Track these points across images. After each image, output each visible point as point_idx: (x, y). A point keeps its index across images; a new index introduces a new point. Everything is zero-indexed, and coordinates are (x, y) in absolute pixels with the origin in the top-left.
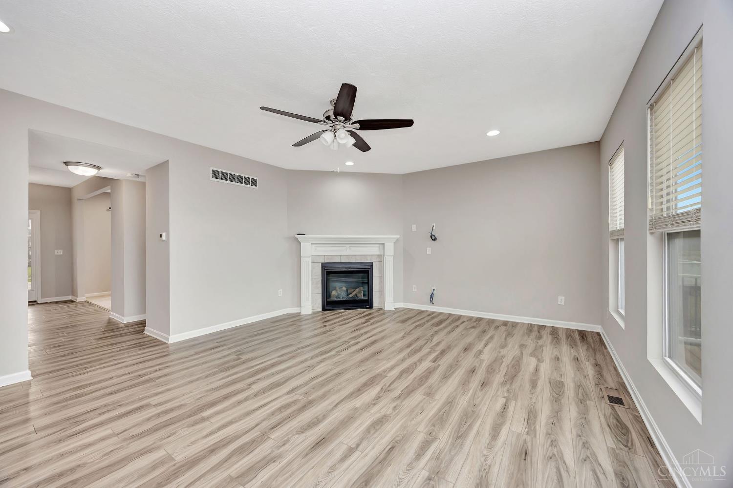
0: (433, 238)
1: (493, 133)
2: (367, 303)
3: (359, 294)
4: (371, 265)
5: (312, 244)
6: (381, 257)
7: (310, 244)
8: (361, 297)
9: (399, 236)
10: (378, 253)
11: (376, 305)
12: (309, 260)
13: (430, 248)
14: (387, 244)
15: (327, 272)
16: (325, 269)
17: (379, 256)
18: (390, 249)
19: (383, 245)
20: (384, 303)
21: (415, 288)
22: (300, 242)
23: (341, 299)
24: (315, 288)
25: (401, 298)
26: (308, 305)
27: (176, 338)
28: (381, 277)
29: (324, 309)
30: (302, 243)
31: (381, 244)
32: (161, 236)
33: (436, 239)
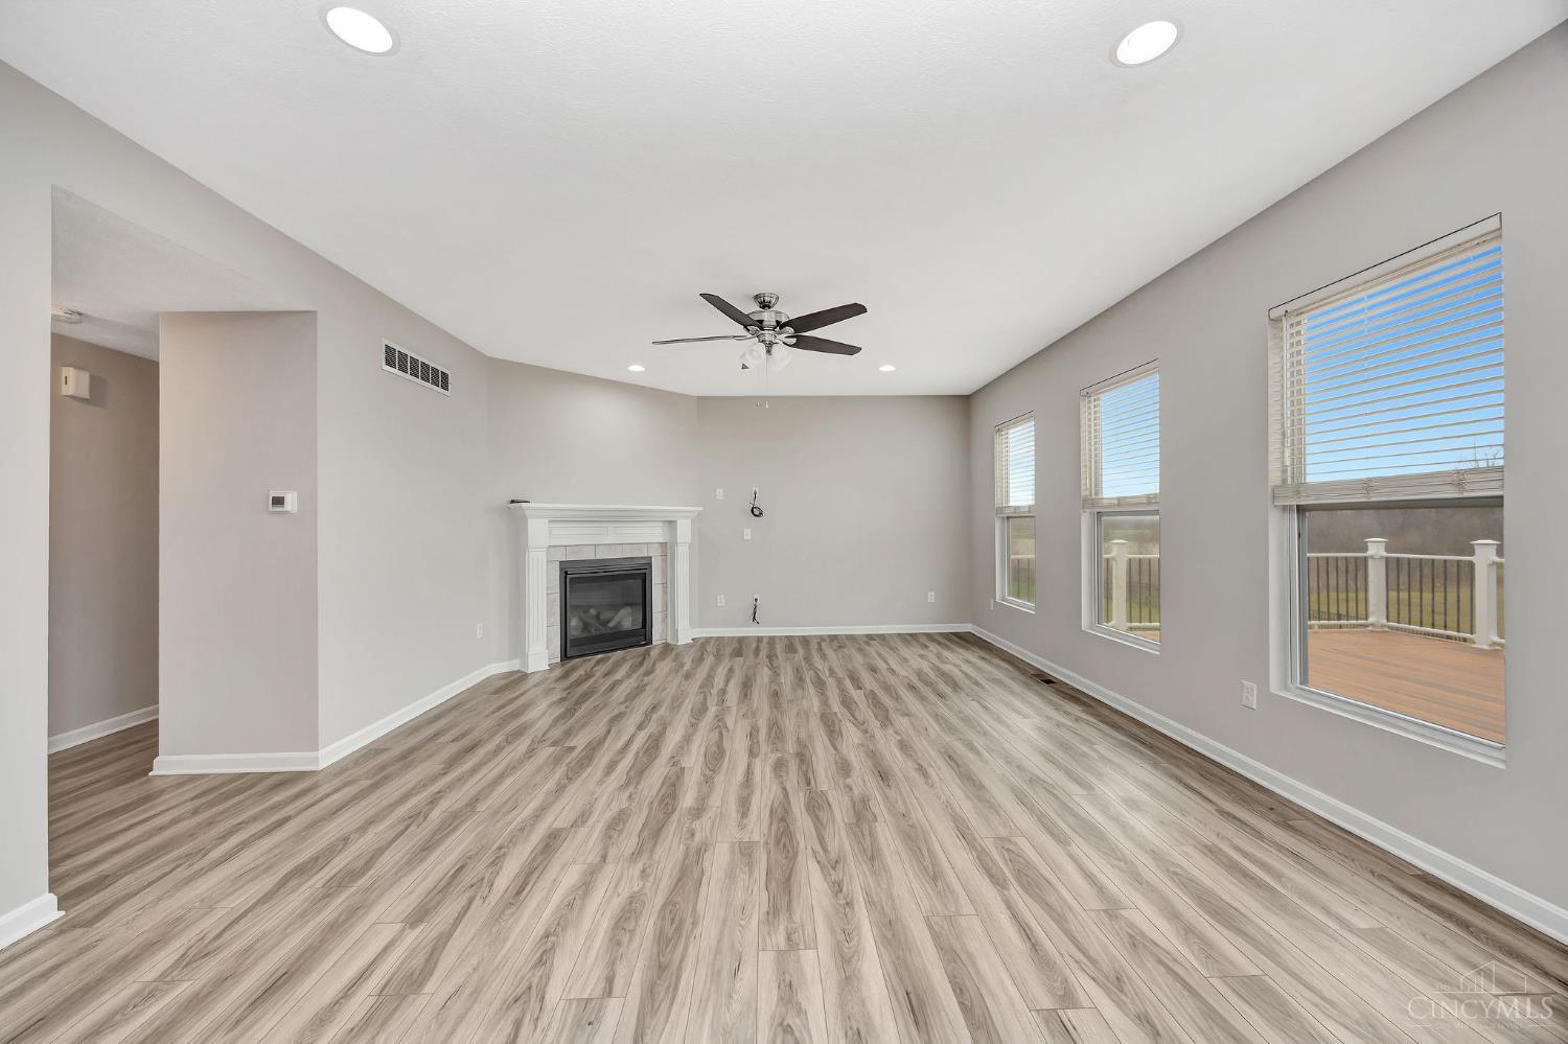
0: (756, 512)
1: (887, 368)
2: (640, 636)
3: (626, 620)
4: (648, 562)
5: (550, 521)
6: (667, 549)
7: (547, 521)
8: (628, 624)
9: (701, 509)
10: (661, 539)
11: (657, 638)
12: (543, 556)
13: (749, 530)
14: (680, 523)
15: (571, 579)
16: (566, 573)
17: (663, 545)
18: (684, 531)
19: (671, 524)
20: (675, 632)
21: (721, 601)
22: (525, 518)
23: (593, 632)
24: (549, 613)
25: (697, 621)
26: (541, 651)
27: (330, 753)
28: (665, 584)
29: (565, 656)
30: (529, 521)
31: (670, 522)
32: (278, 501)
33: (760, 514)
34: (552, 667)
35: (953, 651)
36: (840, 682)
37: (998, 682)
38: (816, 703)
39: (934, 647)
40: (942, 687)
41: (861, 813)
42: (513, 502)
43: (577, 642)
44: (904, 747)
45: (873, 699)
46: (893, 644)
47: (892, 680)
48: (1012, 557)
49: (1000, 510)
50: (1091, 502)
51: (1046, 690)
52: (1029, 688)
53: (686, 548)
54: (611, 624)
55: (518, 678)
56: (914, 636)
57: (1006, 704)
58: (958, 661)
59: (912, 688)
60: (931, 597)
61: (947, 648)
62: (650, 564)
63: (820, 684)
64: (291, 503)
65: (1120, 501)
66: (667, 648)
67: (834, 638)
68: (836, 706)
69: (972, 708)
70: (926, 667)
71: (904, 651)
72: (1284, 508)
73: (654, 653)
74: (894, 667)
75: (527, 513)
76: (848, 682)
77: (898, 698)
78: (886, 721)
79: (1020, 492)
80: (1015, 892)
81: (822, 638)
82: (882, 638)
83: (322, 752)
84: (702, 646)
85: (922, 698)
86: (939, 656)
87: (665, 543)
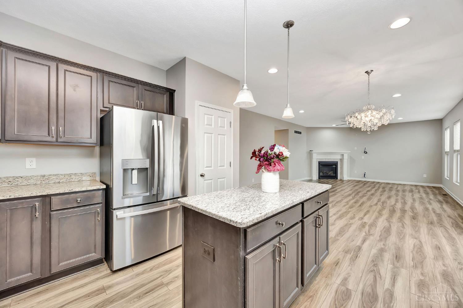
0: (366, 153)
2: (335, 177)
3: (331, 173)
4: (337, 162)
5: (317, 154)
6: (342, 160)
8: (332, 175)
9: (350, 152)
10: (340, 158)
11: (339, 178)
12: (316, 160)
13: (364, 156)
14: (345, 155)
15: (320, 164)
18: (346, 157)
19: (343, 155)
20: (343, 178)
21: (356, 172)
22: (313, 154)
23: (325, 175)
24: (317, 171)
25: (349, 176)
26: (315, 177)
28: (341, 167)
29: (319, 178)
33: (367, 153)
34: (317, 180)
42: (310, 151)
43: (322, 176)
49: (446, 152)
53: (346, 160)
54: (329, 174)
56: (416, 185)
66: (341, 180)
67: (388, 183)
73: (338, 181)
81: (384, 183)
84: (349, 181)
86: (417, 189)
87: (341, 159)
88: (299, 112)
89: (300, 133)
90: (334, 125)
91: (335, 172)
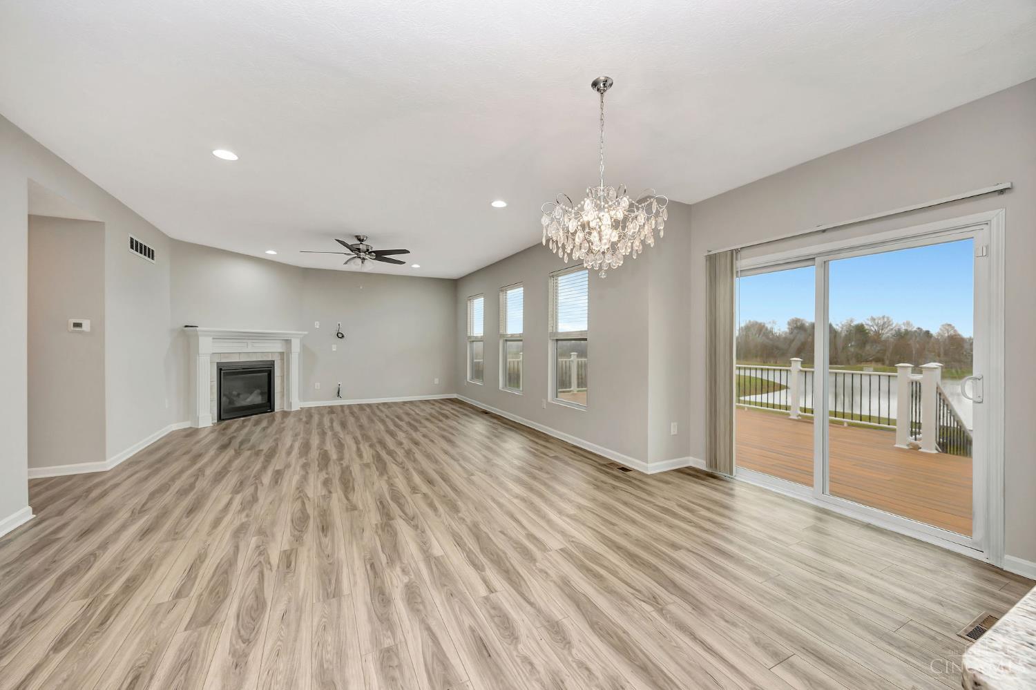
0: (340, 336)
2: (268, 405)
3: (254, 398)
4: (273, 361)
5: (213, 339)
6: (285, 356)
7: (211, 339)
8: (259, 401)
9: (306, 333)
10: (281, 351)
11: (277, 407)
12: (208, 358)
13: (335, 346)
14: (293, 341)
15: (224, 373)
16: (221, 370)
17: (282, 354)
18: (296, 346)
19: (288, 342)
20: (290, 405)
21: (318, 385)
22: (197, 336)
23: (237, 404)
24: (212, 393)
25: (303, 397)
26: (207, 416)
27: (111, 462)
28: (282, 377)
29: (220, 419)
30: (200, 338)
31: (287, 340)
32: (77, 325)
33: (343, 336)
34: (212, 425)
35: (447, 406)
36: (392, 420)
37: (466, 415)
38: (382, 428)
39: (437, 404)
40: (441, 418)
41: (408, 453)
42: (186, 326)
43: (228, 412)
44: (424, 436)
45: (410, 424)
46: (417, 405)
47: (417, 417)
48: (475, 361)
49: (470, 337)
50: (503, 336)
51: (485, 416)
52: (478, 416)
53: (297, 356)
54: (248, 400)
55: (192, 433)
56: (428, 401)
57: (467, 421)
58: (448, 409)
59: (427, 419)
60: (437, 381)
61: (444, 405)
62: (274, 365)
63: (383, 421)
64: (86, 326)
65: (512, 335)
66: (285, 414)
67: (384, 404)
68: (392, 427)
69: (454, 423)
70: (433, 412)
71: (423, 407)
72: (553, 340)
73: (278, 418)
74: (418, 412)
75: (199, 333)
76: (396, 420)
77: (421, 423)
78: (416, 429)
79: (477, 328)
80: (462, 462)
81: (379, 404)
82: (411, 402)
83: (108, 461)
84: (307, 411)
85: (432, 422)
86: (440, 408)
87: (283, 353)
88: (211, 152)
89: (149, 253)
90: (271, 253)
91: (266, 390)
